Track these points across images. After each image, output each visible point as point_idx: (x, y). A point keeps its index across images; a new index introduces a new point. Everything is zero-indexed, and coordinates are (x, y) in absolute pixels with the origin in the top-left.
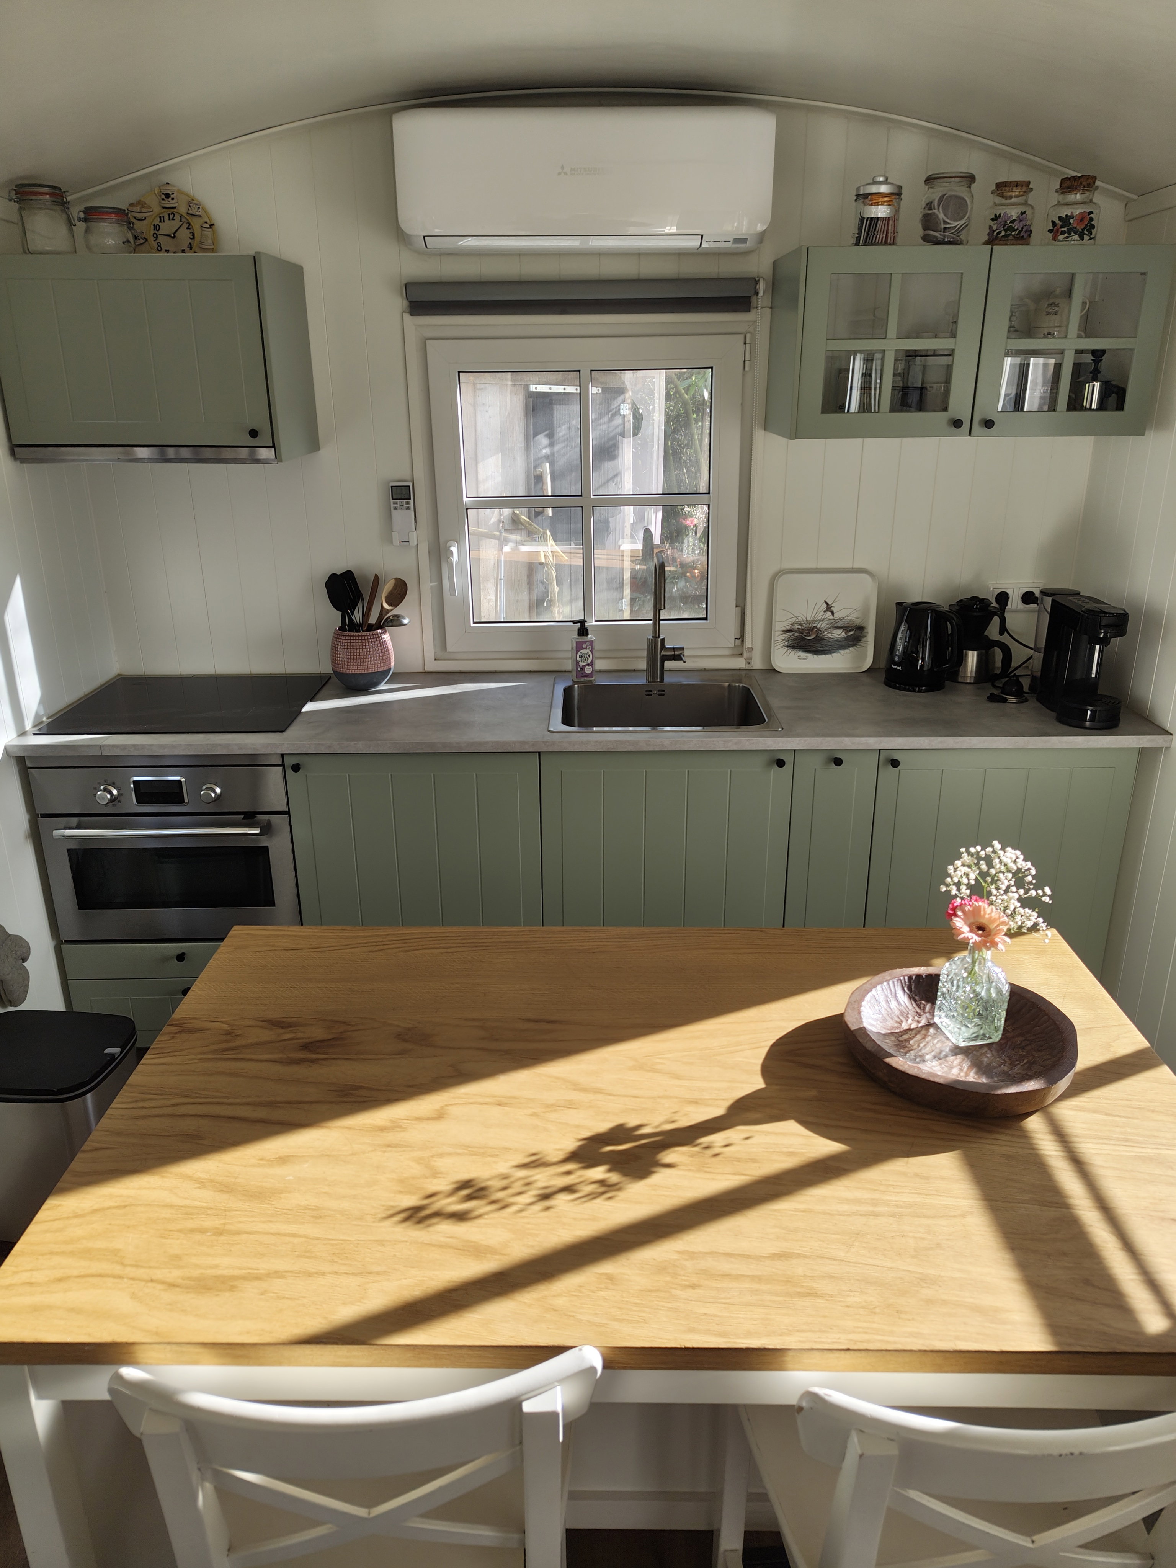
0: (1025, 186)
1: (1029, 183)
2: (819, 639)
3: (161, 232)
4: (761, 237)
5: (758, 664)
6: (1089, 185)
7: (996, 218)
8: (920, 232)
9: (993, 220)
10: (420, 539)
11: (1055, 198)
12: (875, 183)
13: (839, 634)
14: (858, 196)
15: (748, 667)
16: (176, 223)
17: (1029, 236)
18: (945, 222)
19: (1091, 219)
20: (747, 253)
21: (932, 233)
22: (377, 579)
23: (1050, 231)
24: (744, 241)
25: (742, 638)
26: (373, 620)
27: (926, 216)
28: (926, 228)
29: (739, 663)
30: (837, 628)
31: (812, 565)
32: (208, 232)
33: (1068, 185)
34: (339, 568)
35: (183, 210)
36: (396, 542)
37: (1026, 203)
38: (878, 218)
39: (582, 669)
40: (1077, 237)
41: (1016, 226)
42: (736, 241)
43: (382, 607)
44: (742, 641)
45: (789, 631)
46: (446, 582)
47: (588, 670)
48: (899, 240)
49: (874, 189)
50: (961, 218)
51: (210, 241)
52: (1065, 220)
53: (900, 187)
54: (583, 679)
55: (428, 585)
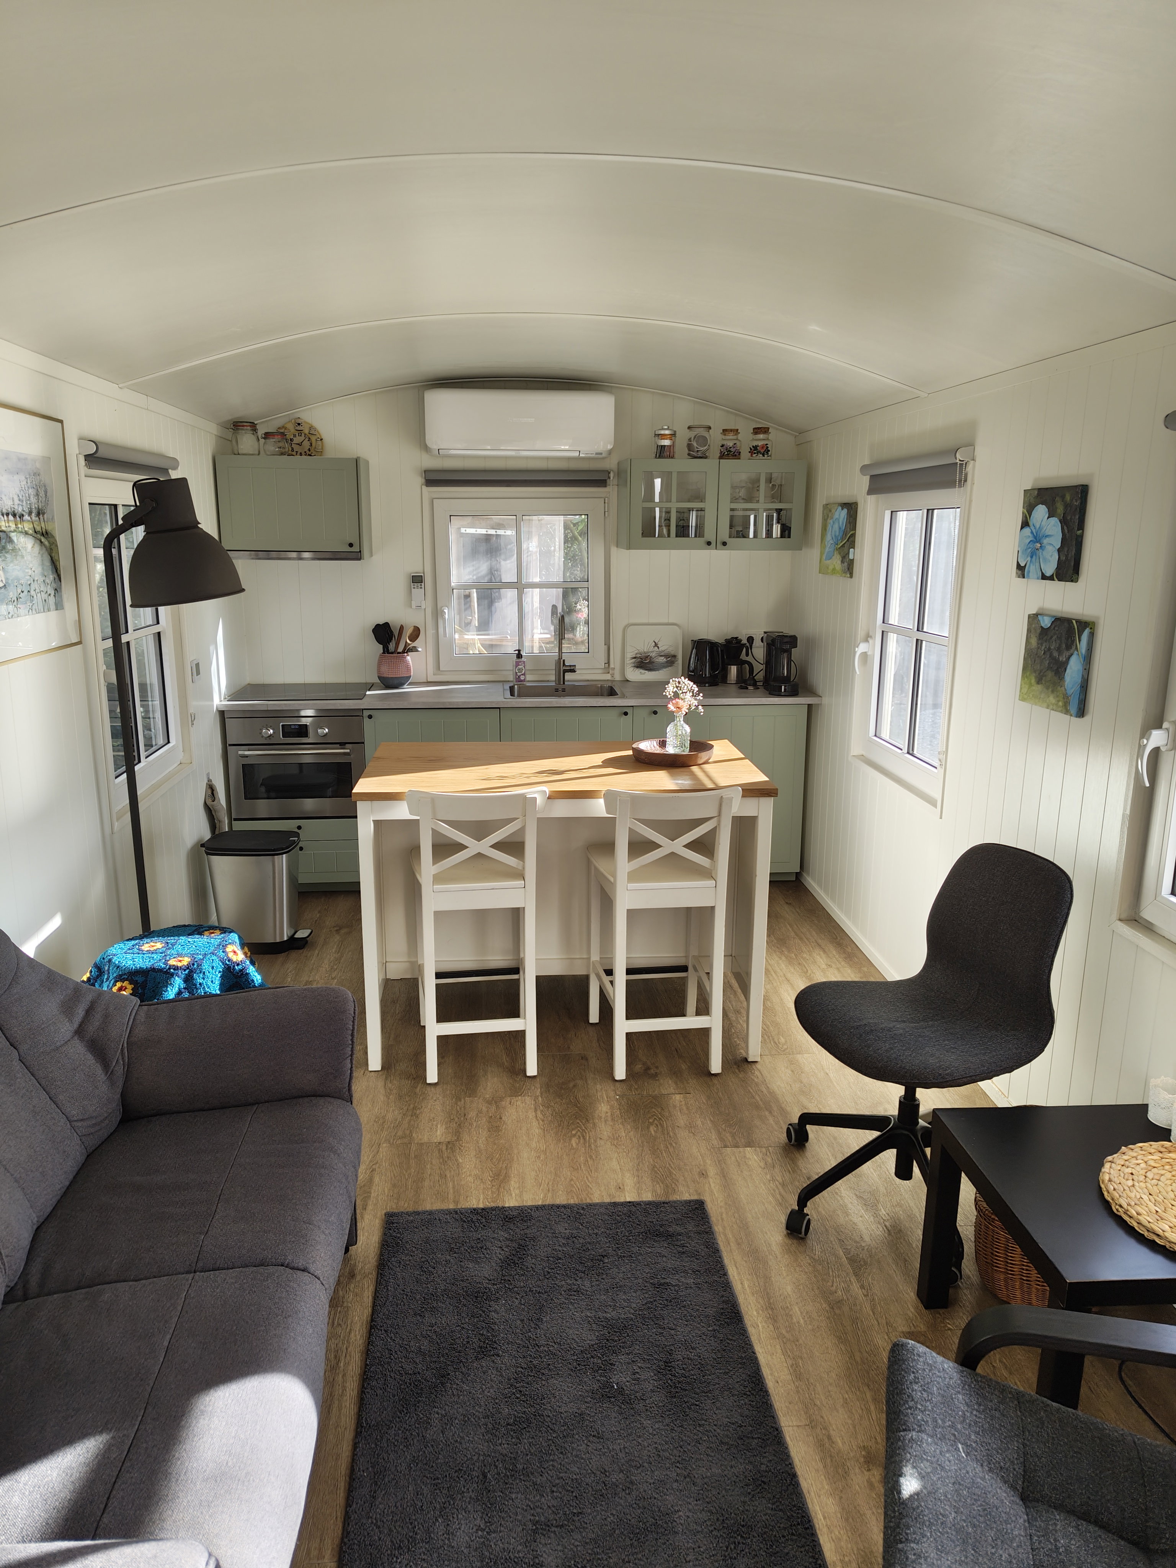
0: (736, 431)
1: (738, 430)
2: (651, 662)
3: (294, 442)
4: (610, 452)
5: (618, 677)
6: (765, 432)
7: (722, 446)
8: (687, 451)
9: (721, 446)
10: (428, 605)
11: (751, 436)
12: (663, 429)
13: (662, 660)
14: (655, 435)
15: (612, 679)
16: (303, 438)
17: (739, 454)
18: (697, 448)
19: (767, 447)
20: (604, 458)
21: (692, 453)
22: (402, 628)
23: (750, 452)
24: (601, 454)
25: (609, 663)
26: (400, 649)
27: (688, 444)
28: (689, 450)
29: (608, 677)
30: (661, 656)
31: (645, 621)
32: (320, 443)
33: (757, 431)
34: (381, 621)
35: (307, 431)
36: (414, 606)
37: (737, 439)
38: (665, 446)
39: (519, 677)
40: (761, 455)
41: (732, 449)
42: (597, 454)
43: (406, 642)
44: (609, 665)
45: (635, 658)
46: (441, 630)
47: (522, 678)
48: (676, 456)
49: (662, 432)
50: (705, 446)
51: (320, 447)
52: (755, 447)
53: (675, 431)
54: (519, 683)
55: (430, 632)
